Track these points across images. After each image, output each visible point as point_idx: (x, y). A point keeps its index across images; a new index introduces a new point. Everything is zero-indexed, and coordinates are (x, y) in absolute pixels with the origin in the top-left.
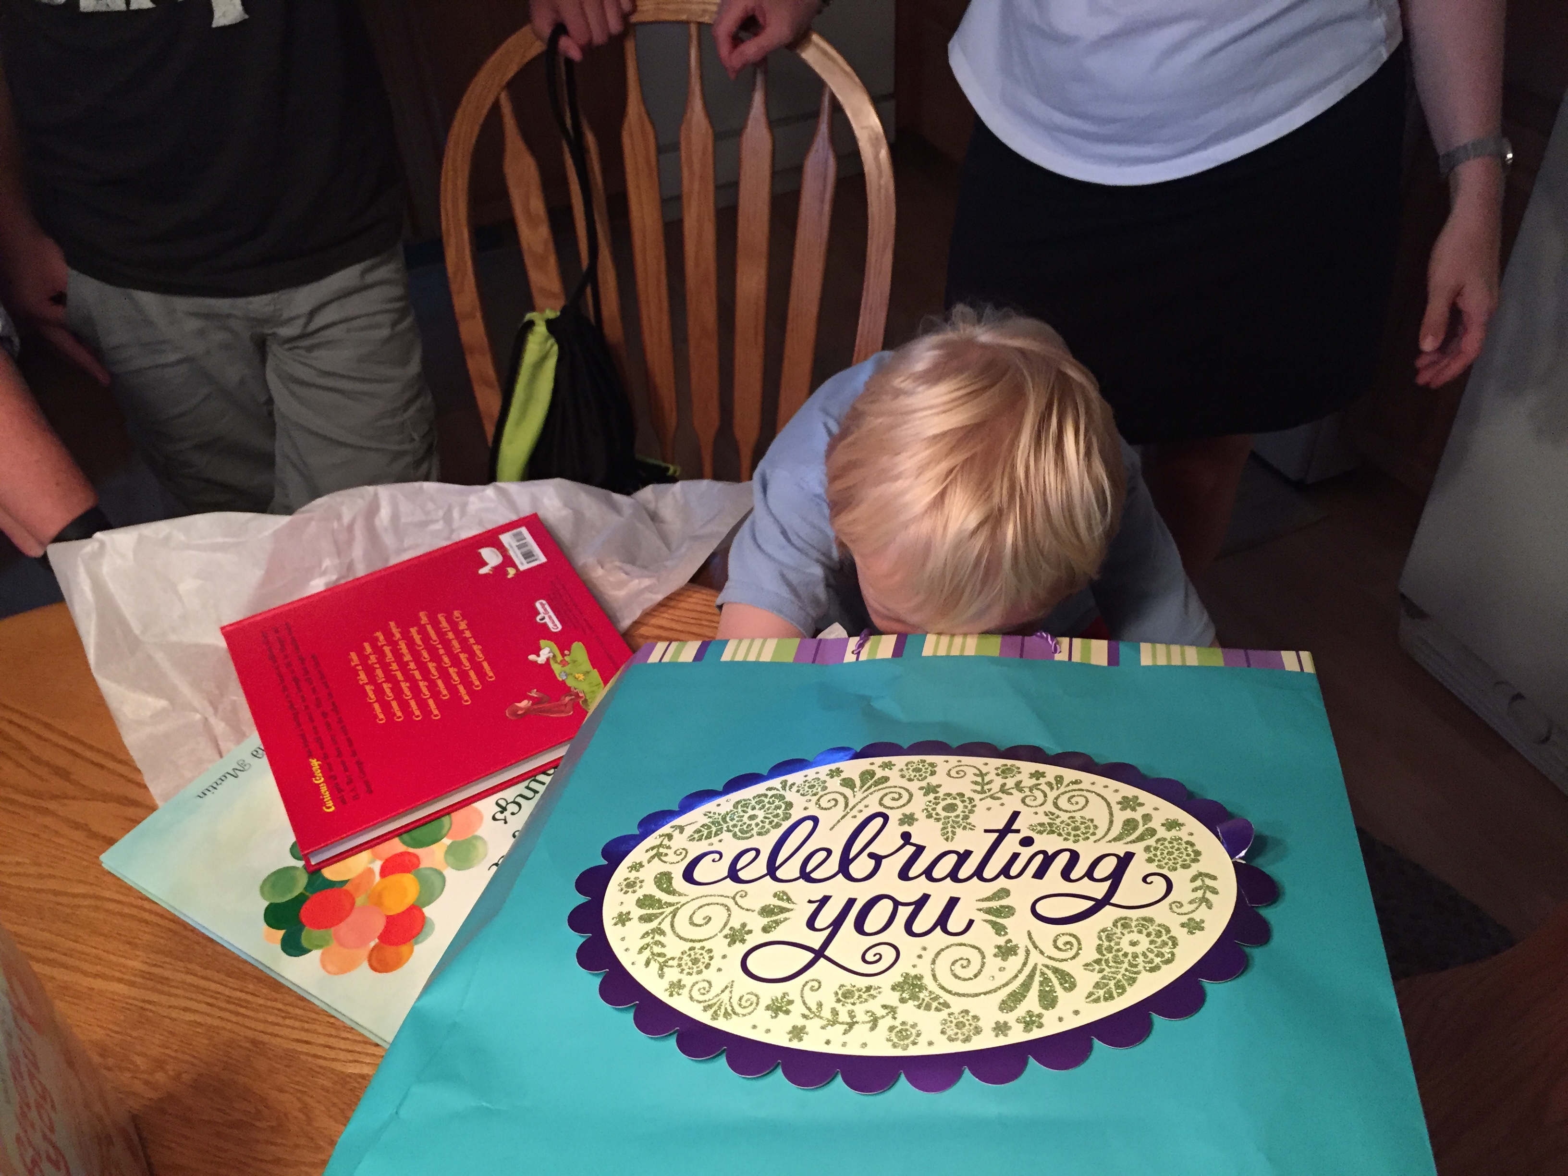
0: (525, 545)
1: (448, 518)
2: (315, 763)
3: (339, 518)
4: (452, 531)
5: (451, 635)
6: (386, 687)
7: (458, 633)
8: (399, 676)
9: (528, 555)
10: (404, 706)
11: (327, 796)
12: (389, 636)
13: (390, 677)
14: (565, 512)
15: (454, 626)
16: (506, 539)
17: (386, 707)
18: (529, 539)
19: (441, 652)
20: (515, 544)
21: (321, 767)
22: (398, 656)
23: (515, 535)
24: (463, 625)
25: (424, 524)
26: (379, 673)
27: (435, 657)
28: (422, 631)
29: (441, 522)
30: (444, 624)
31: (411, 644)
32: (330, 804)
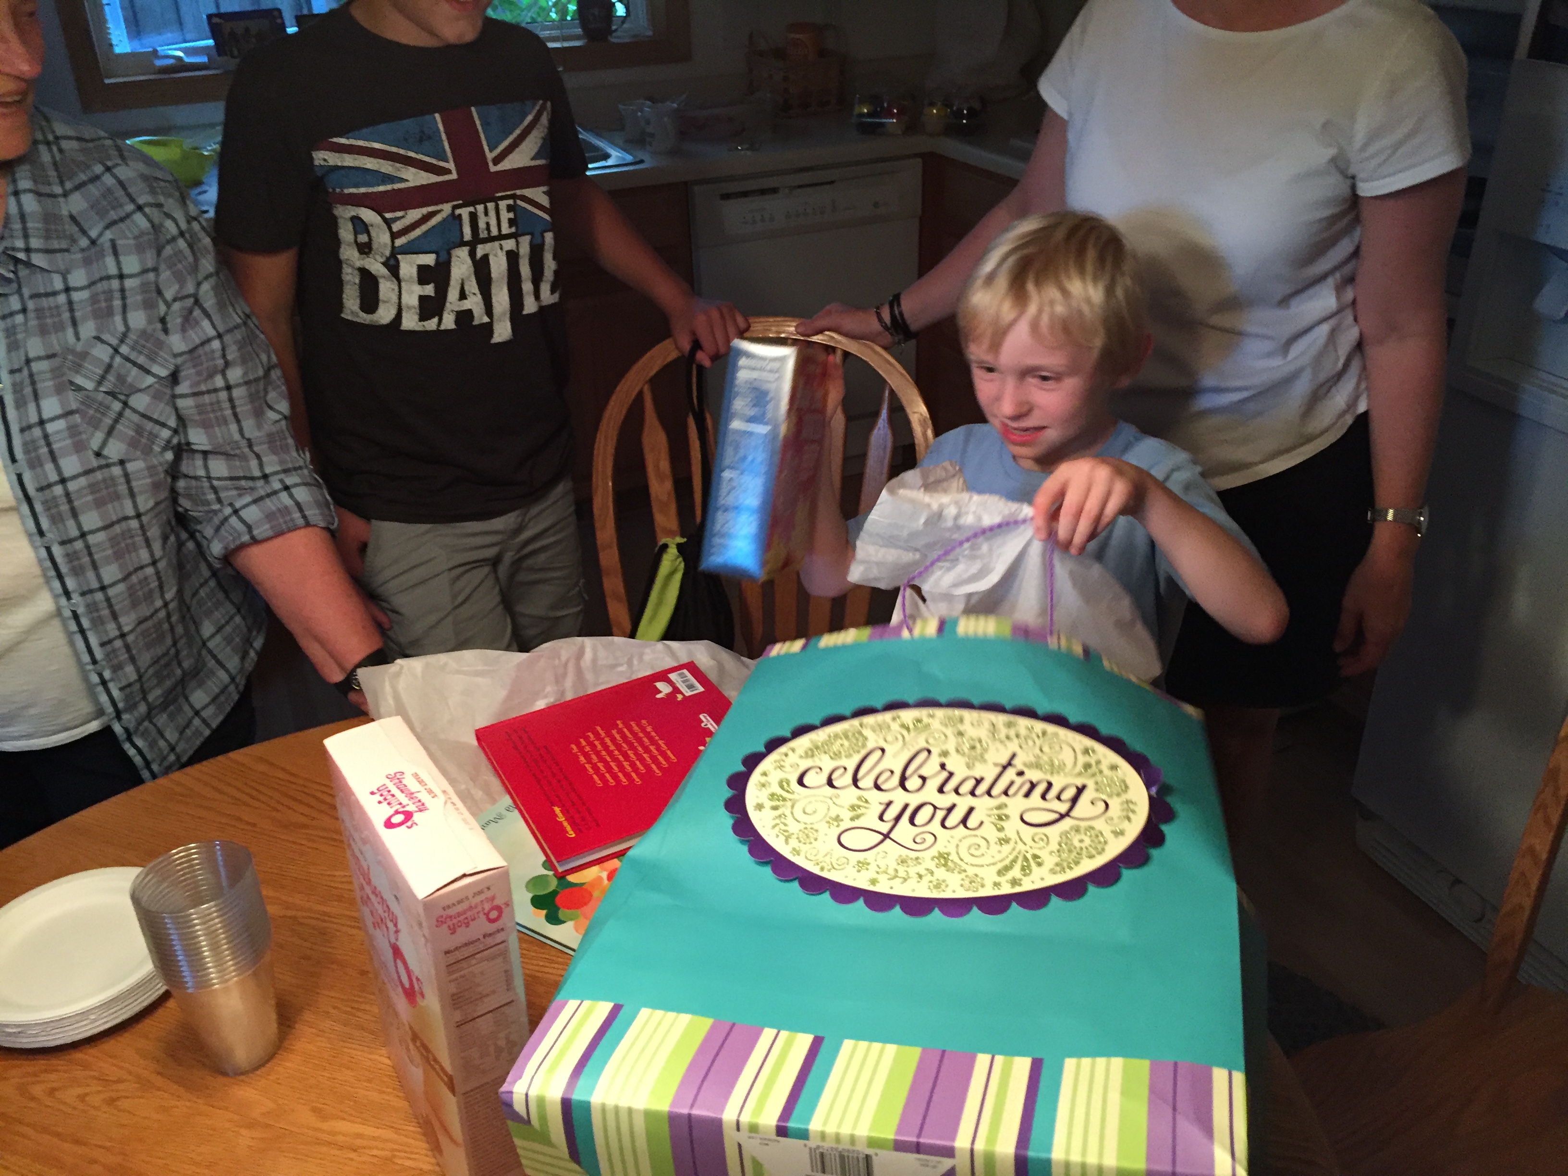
0: (687, 681)
1: (630, 663)
2: (557, 810)
3: (559, 658)
4: (632, 673)
5: (641, 735)
6: (600, 765)
7: (647, 735)
8: (608, 759)
9: (691, 687)
10: (615, 777)
11: (569, 828)
12: (597, 736)
13: (602, 759)
14: (712, 663)
15: (643, 730)
16: (673, 676)
17: (602, 777)
18: (690, 676)
19: (636, 744)
20: (680, 680)
21: (562, 811)
22: (606, 747)
23: (680, 675)
24: (649, 729)
25: (614, 666)
26: (594, 757)
27: (632, 747)
28: (620, 732)
29: (625, 666)
30: (636, 728)
31: (613, 740)
32: (571, 832)
